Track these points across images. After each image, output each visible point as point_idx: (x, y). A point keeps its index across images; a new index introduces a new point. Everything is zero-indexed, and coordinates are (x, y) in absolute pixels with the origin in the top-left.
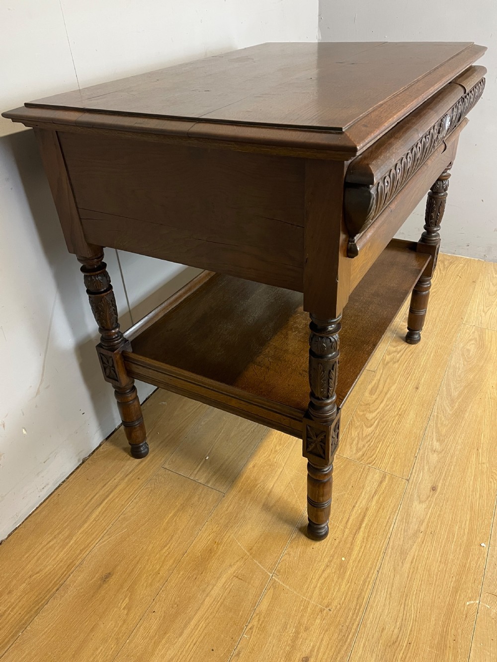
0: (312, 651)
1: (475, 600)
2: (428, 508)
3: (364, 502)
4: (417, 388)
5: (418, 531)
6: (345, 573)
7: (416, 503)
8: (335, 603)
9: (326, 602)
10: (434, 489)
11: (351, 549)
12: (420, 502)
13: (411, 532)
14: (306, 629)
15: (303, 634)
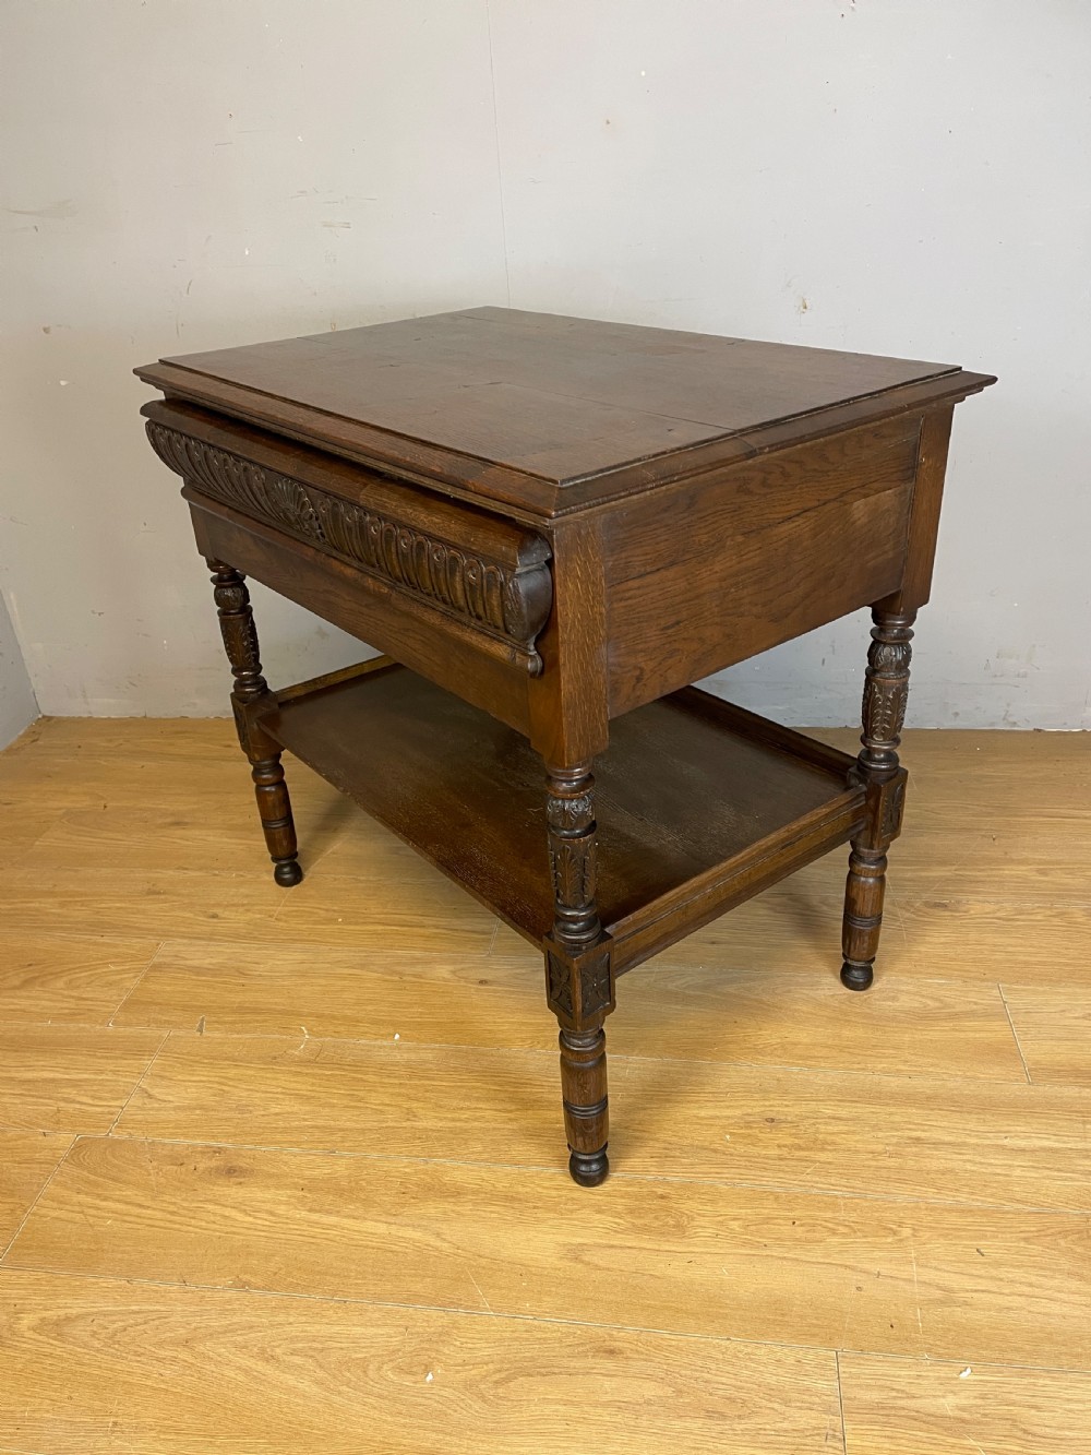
0: (224, 918)
1: (309, 1034)
2: (444, 979)
3: (430, 923)
4: (713, 943)
5: (401, 974)
6: (323, 924)
7: (451, 968)
8: (281, 924)
9: (283, 917)
10: (482, 982)
11: (356, 924)
12: (454, 972)
13: (399, 969)
14: (248, 911)
15: (241, 909)
